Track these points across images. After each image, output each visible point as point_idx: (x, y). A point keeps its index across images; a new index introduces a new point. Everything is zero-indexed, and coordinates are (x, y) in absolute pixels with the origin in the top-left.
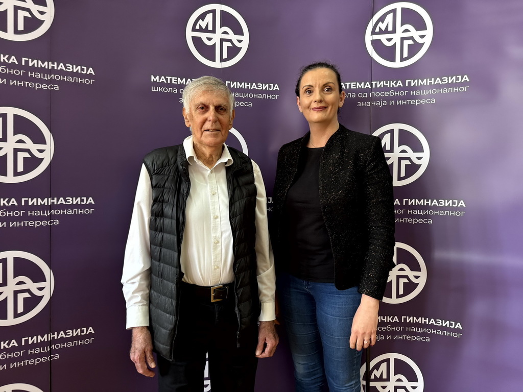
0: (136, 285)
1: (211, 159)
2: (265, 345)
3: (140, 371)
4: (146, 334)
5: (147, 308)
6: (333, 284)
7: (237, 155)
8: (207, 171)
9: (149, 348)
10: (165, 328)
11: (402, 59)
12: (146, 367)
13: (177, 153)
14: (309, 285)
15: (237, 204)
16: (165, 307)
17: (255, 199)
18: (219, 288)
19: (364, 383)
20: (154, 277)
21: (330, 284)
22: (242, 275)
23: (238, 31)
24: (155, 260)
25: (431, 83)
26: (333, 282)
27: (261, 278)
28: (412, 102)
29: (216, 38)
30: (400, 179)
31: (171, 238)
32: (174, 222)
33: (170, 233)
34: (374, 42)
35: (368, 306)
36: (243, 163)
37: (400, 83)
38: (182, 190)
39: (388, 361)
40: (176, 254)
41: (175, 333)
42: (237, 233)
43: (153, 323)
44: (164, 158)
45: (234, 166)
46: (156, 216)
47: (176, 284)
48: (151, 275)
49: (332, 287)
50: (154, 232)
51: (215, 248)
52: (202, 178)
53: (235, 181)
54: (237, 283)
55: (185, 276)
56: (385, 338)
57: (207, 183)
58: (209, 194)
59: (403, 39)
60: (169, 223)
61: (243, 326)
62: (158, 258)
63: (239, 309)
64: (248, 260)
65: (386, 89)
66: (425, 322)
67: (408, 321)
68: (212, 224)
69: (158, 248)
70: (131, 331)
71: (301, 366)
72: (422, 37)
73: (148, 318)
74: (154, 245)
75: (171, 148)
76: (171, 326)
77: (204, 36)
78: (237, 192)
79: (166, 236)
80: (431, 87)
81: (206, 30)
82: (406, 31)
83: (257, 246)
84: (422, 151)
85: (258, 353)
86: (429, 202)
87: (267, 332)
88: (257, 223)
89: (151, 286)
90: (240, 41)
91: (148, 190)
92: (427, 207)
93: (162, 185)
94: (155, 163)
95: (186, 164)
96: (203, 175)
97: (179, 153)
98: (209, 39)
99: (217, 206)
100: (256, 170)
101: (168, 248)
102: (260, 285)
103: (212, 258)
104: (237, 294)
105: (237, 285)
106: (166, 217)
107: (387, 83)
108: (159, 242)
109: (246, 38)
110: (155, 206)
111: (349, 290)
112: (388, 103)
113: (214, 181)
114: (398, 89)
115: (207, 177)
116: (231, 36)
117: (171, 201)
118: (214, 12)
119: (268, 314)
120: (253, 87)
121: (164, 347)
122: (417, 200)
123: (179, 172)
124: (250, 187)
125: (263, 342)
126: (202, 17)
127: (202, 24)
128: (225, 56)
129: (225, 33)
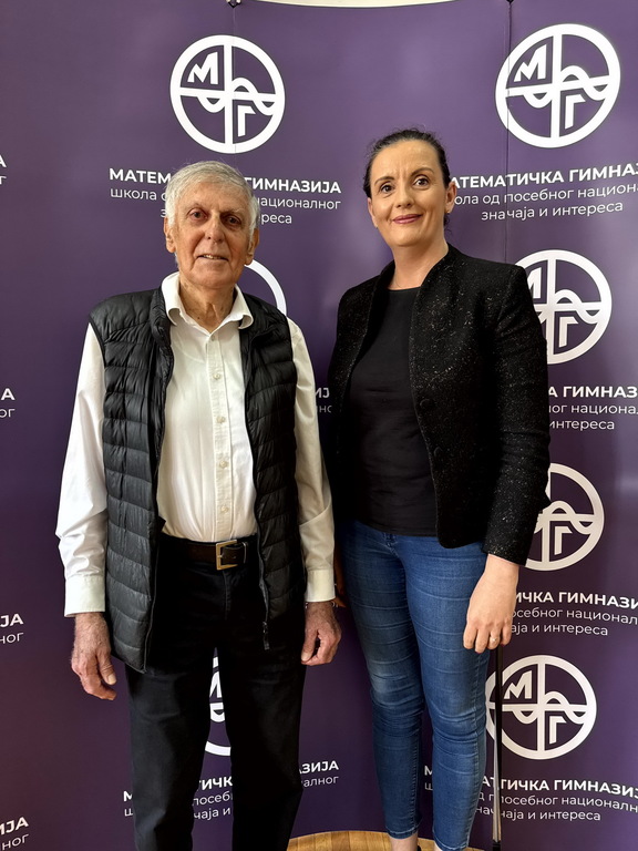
0: (81, 539)
1: (211, 314)
2: (317, 644)
3: (89, 690)
4: (99, 625)
5: (101, 579)
6: (436, 539)
7: (260, 307)
8: (205, 336)
9: (105, 649)
10: (131, 616)
11: (564, 132)
12: (99, 682)
13: (150, 302)
14: (393, 541)
15: (260, 396)
16: (131, 578)
17: (294, 388)
18: (232, 545)
19: (492, 706)
20: (112, 526)
21: (431, 539)
22: (271, 523)
23: (265, 85)
24: (114, 496)
25: (615, 174)
26: (434, 536)
27: (308, 527)
28: (580, 210)
29: (225, 99)
30: (558, 350)
31: (140, 457)
32: (145, 428)
33: (137, 447)
34: (511, 101)
35: (498, 574)
36: (271, 323)
37: (558, 176)
38: (158, 371)
39: (534, 668)
40: (149, 485)
41: (148, 626)
42: (261, 448)
43: (112, 607)
44: (125, 312)
45: (255, 329)
46: (112, 417)
47: (151, 539)
48: (107, 522)
49: (433, 544)
50: (109, 446)
51: (221, 476)
52: (196, 350)
53: (256, 354)
54: (262, 537)
55: (167, 524)
56: (530, 629)
57: (204, 359)
58: (208, 378)
59: (564, 94)
60: (137, 431)
61: (275, 613)
62: (119, 492)
63: (266, 582)
64: (281, 496)
65: (533, 187)
66: (600, 602)
67: (570, 600)
68: (215, 432)
69: (118, 474)
70: (72, 620)
71: (382, 681)
72: (600, 88)
73: (103, 597)
74: (112, 469)
75: (139, 295)
76: (141, 613)
77: (202, 95)
78: (260, 375)
79: (132, 453)
80: (615, 180)
81: (206, 85)
82: (572, 78)
83: (299, 472)
84: (597, 298)
85: (305, 657)
86: (610, 392)
87: (320, 621)
88: (299, 431)
89: (107, 542)
90: (268, 104)
91: (98, 370)
92: (606, 401)
93: (122, 361)
94: (109, 320)
95: (166, 324)
96: (198, 344)
97: (153, 302)
98: (213, 101)
99: (223, 401)
100: (296, 337)
101: (135, 475)
102: (305, 539)
103: (217, 493)
104: (263, 557)
105: (261, 542)
106: (130, 419)
107: (534, 176)
108: (119, 464)
109: (279, 97)
110: (111, 399)
111: (465, 548)
112: (537, 213)
113: (218, 355)
114: (556, 187)
115: (204, 346)
116: (253, 94)
117: (139, 390)
118: (219, 50)
119: (321, 588)
120: (293, 187)
121: (130, 649)
122: (588, 388)
123: (152, 338)
124: (284, 367)
125: (314, 638)
126: (199, 59)
127: (199, 72)
128: (242, 132)
129: (241, 89)
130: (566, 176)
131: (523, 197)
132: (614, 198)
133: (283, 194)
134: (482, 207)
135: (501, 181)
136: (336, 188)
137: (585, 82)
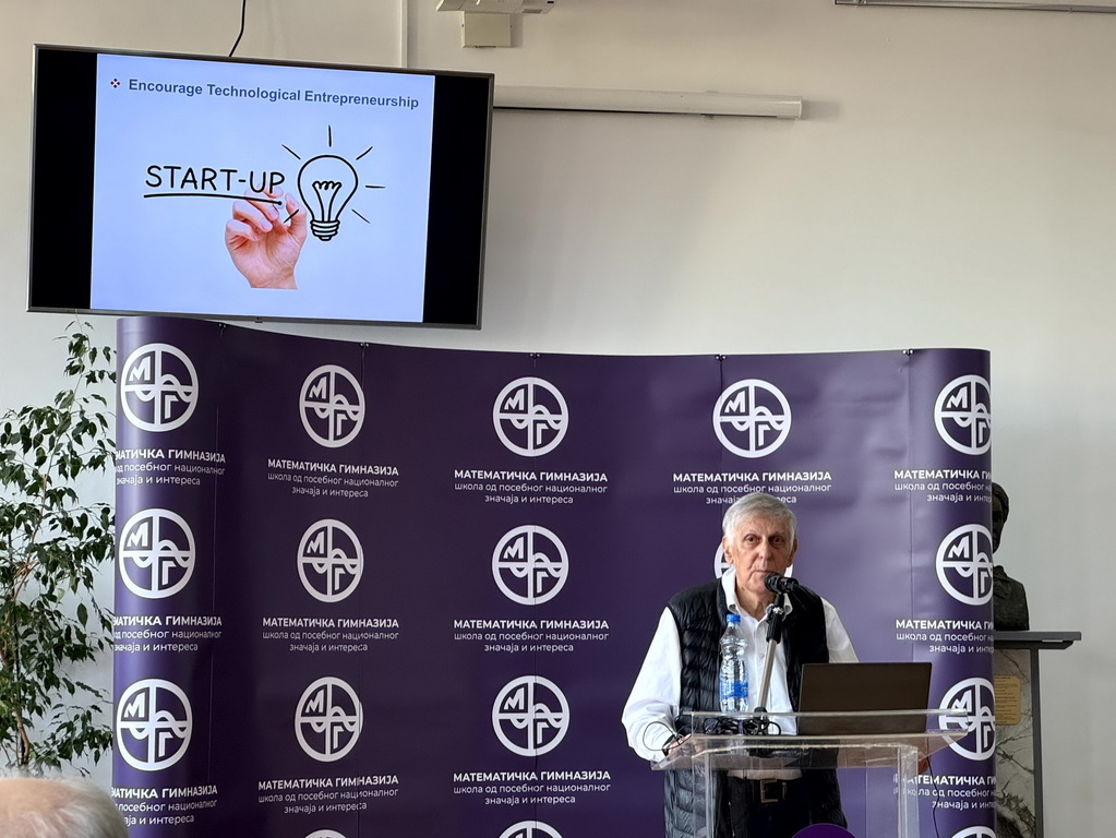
1: (759, 609)
11: (758, 448)
23: (555, 409)
25: (791, 479)
29: (529, 419)
34: (722, 424)
37: (756, 477)
59: (757, 424)
65: (739, 483)
72: (779, 423)
77: (513, 418)
80: (791, 483)
81: (516, 411)
82: (761, 414)
90: (557, 422)
98: (521, 421)
107: (740, 476)
109: (564, 417)
110: (689, 673)
116: (547, 416)
118: (525, 387)
120: (574, 478)
126: (512, 394)
127: (512, 403)
128: (539, 442)
129: (539, 412)
130: (761, 477)
131: (733, 489)
132: (790, 494)
133: (567, 483)
134: (706, 495)
135: (718, 477)
136: (604, 477)
137: (769, 417)
